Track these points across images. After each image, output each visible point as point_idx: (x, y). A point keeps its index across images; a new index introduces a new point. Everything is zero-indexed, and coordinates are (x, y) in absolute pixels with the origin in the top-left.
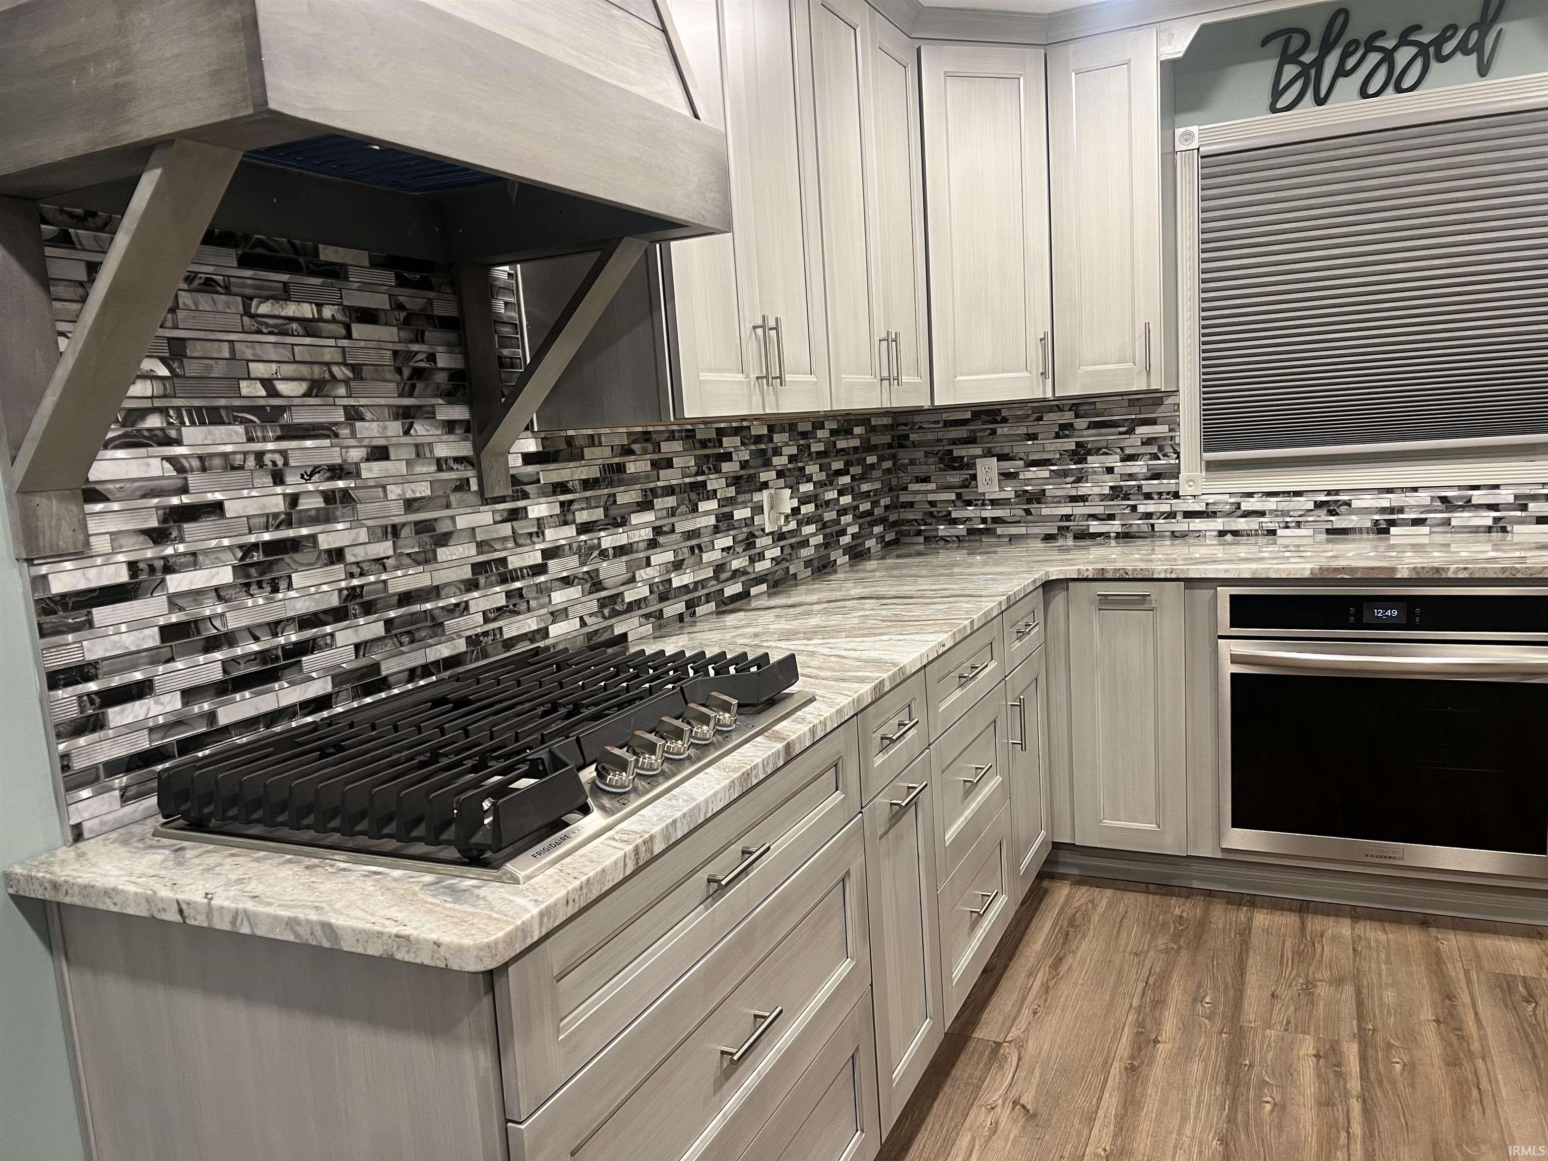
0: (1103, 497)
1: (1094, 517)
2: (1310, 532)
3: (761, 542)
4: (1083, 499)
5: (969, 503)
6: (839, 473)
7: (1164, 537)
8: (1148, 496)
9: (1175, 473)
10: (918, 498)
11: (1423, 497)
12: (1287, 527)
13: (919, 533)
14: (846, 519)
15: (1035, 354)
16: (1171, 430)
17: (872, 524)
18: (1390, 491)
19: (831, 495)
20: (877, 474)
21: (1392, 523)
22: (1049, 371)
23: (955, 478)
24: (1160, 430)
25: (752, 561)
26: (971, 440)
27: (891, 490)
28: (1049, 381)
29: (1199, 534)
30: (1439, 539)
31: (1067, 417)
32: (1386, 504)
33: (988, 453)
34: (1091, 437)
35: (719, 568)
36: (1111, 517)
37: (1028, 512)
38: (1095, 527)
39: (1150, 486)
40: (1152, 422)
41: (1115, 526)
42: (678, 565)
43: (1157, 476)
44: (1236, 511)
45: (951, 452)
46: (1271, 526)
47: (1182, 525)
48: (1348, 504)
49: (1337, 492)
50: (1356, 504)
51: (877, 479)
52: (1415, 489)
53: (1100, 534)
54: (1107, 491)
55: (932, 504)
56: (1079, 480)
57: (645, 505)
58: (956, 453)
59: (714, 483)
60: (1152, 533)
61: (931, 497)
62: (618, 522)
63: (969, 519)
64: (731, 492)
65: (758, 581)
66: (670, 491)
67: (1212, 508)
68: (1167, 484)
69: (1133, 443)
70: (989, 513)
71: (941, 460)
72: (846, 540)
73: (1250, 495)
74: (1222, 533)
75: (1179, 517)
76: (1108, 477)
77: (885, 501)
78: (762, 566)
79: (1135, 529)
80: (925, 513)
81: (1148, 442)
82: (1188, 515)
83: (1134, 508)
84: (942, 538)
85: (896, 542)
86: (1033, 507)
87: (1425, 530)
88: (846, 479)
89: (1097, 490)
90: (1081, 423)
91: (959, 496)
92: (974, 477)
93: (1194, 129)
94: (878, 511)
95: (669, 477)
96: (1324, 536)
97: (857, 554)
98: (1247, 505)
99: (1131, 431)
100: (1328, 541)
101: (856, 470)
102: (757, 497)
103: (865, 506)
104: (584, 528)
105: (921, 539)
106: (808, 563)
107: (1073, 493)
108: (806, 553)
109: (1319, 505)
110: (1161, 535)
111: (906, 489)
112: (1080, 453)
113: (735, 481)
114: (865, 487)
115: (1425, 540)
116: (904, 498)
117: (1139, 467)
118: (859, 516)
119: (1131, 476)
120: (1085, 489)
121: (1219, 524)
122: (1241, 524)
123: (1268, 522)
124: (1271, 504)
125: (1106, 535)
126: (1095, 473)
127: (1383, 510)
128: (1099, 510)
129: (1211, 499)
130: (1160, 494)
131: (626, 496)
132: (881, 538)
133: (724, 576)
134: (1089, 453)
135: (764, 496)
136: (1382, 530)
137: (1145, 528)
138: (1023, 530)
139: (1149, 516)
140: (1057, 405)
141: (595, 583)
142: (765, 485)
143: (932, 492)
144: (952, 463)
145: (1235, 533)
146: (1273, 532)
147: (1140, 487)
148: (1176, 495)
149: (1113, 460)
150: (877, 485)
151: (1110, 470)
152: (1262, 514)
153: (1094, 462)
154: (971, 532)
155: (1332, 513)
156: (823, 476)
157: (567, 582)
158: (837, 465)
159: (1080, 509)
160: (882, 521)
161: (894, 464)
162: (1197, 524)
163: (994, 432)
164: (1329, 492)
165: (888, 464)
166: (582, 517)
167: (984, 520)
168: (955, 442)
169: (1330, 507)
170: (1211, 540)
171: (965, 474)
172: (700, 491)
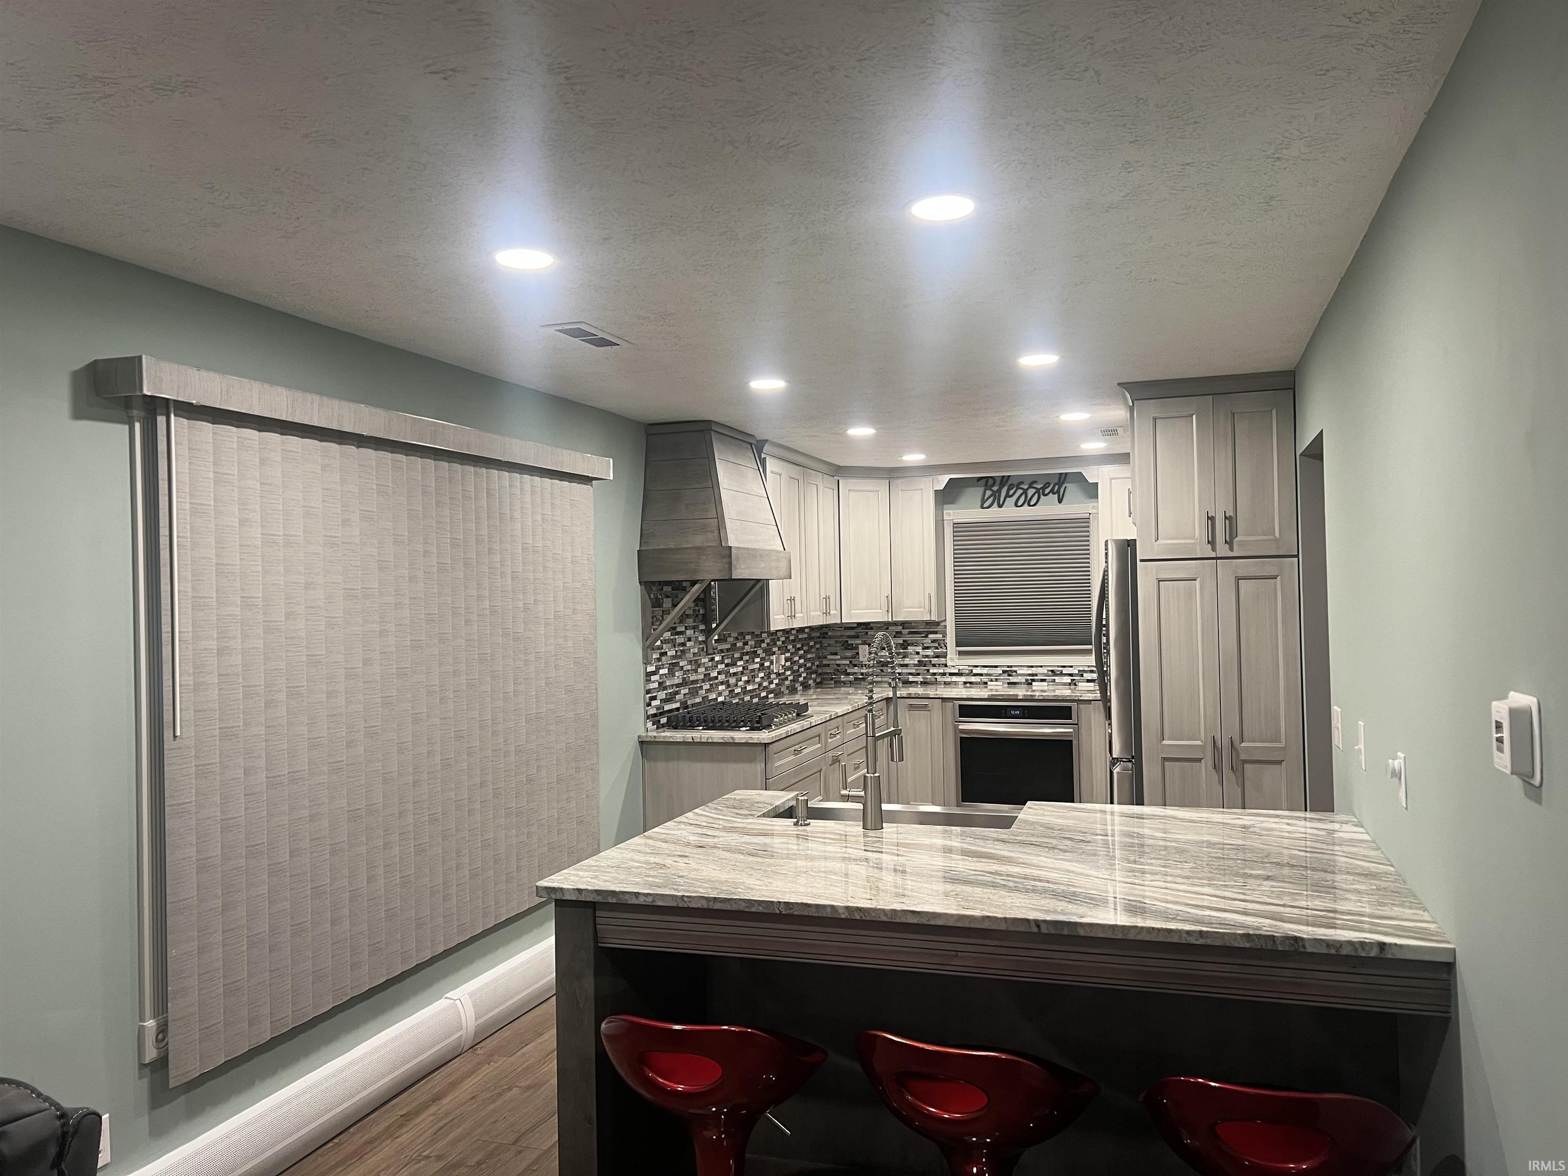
0: (915, 665)
1: (911, 674)
2: (1001, 683)
3: (773, 676)
4: (906, 665)
5: (855, 666)
6: (799, 649)
7: (941, 684)
8: (934, 665)
9: (945, 656)
10: (832, 662)
11: (1044, 670)
12: (992, 681)
13: (832, 679)
14: (802, 670)
15: (884, 602)
16: (943, 637)
17: (812, 673)
18: (1032, 667)
19: (796, 658)
20: (813, 650)
21: (1033, 680)
22: (890, 609)
23: (849, 654)
24: (939, 636)
25: (769, 684)
26: (857, 637)
27: (819, 658)
28: (890, 614)
29: (956, 683)
30: (1051, 688)
31: (899, 628)
32: (1030, 672)
33: (864, 643)
34: (910, 638)
35: (760, 685)
36: (918, 674)
37: (882, 671)
38: (911, 678)
39: (935, 661)
40: (936, 633)
41: (920, 679)
42: (748, 682)
43: (937, 657)
44: (971, 673)
45: (847, 641)
46: (985, 680)
47: (948, 679)
48: (1016, 671)
49: (1011, 667)
50: (1018, 672)
51: (813, 653)
52: (1041, 666)
53: (914, 682)
54: (916, 662)
55: (838, 665)
56: (904, 657)
57: (741, 659)
58: (849, 642)
59: (760, 652)
60: (936, 682)
61: (838, 662)
62: (734, 664)
63: (856, 673)
64: (764, 655)
65: (771, 692)
66: (747, 653)
67: (961, 672)
68: (942, 660)
69: (927, 642)
70: (864, 671)
71: (843, 645)
72: (801, 679)
73: (977, 666)
74: (965, 683)
75: (947, 675)
76: (916, 656)
77: (817, 663)
78: (773, 686)
79: (928, 680)
80: (835, 670)
81: (934, 641)
82: (951, 674)
83: (928, 670)
84: (843, 682)
85: (821, 683)
86: (884, 668)
87: (1045, 684)
88: (802, 652)
89: (912, 662)
90: (905, 631)
91: (851, 662)
92: (858, 654)
93: (951, 512)
94: (814, 667)
95: (747, 648)
96: (1007, 685)
97: (806, 687)
98: (975, 671)
99: (926, 636)
100: (1008, 687)
101: (806, 648)
102: (772, 658)
103: (809, 665)
104: (727, 665)
105: (833, 682)
106: (788, 688)
107: (902, 663)
108: (787, 683)
109: (1004, 672)
110: (940, 683)
111: (826, 658)
112: (905, 645)
113: (765, 651)
114: (809, 656)
115: (1046, 688)
116: (825, 662)
117: (929, 652)
118: (807, 669)
119: (927, 656)
120: (907, 661)
121: (963, 679)
122: (973, 679)
123: (985, 679)
124: (985, 671)
125: (916, 682)
126: (911, 654)
127: (1029, 675)
128: (914, 671)
129: (961, 668)
130: (939, 664)
131: (737, 655)
132: (815, 680)
133: (761, 688)
134: (909, 645)
135: (774, 657)
136: (1029, 683)
137: (933, 680)
138: (879, 679)
139: (934, 674)
140: (895, 624)
141: (728, 686)
142: (774, 653)
143: (838, 660)
144: (848, 647)
145: (971, 683)
146: (986, 683)
147: (931, 661)
148: (946, 666)
149: (919, 649)
150: (814, 655)
151: (918, 653)
152: (981, 675)
153: (911, 649)
154: (856, 679)
155: (1009, 675)
156: (793, 650)
157: (722, 683)
158: (799, 646)
159: (905, 671)
160: (815, 672)
161: (821, 646)
162: (954, 679)
163: (867, 633)
164: (1008, 667)
165: (818, 646)
166: (726, 661)
167: (862, 674)
168: (849, 637)
169: (1009, 673)
170: (961, 686)
171: (854, 652)
172: (755, 654)
